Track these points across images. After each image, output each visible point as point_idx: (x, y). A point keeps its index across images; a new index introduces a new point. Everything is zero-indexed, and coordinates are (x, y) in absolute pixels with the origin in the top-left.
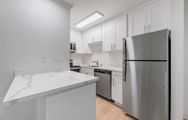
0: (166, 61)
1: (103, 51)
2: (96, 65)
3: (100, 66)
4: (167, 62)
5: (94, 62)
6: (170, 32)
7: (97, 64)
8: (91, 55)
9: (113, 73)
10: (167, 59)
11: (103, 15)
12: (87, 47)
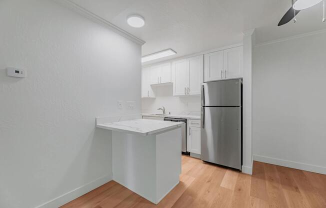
0: (239, 106)
1: (174, 95)
2: (162, 113)
3: (168, 114)
4: (240, 108)
5: (160, 109)
6: (242, 79)
7: (164, 112)
8: (154, 99)
9: (189, 122)
10: (240, 105)
11: (176, 53)
12: (150, 89)
